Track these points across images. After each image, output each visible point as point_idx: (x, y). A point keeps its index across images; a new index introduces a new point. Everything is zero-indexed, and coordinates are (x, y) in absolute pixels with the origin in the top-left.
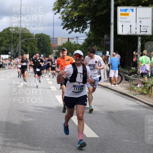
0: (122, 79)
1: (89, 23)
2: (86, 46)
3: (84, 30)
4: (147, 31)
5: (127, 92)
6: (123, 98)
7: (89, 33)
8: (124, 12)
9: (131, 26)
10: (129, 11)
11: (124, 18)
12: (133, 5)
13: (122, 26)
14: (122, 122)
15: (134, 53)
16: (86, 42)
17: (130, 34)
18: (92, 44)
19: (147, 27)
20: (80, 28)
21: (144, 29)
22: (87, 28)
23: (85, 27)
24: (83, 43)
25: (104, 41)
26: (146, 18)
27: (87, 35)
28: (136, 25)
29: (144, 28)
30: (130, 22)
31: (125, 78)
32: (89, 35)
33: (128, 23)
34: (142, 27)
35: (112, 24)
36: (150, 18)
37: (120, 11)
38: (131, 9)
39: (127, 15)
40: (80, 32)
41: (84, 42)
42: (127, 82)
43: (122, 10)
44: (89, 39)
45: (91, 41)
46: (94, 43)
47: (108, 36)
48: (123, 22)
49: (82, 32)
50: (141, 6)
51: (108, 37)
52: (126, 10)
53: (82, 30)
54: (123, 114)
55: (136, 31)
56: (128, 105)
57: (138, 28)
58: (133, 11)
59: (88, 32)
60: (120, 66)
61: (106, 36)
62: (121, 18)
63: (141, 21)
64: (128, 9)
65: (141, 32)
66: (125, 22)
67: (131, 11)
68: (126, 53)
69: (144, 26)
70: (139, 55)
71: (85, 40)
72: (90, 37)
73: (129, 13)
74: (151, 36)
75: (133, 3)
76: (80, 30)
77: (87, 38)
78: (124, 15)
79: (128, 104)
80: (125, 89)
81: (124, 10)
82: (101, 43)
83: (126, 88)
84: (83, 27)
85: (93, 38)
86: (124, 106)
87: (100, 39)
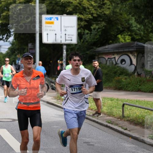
0: (48, 88)
1: (13, 32)
2: (10, 55)
3: (8, 38)
4: (72, 39)
5: (54, 102)
6: (51, 108)
7: (13, 42)
8: (49, 21)
9: (56, 34)
10: (54, 20)
11: (49, 27)
12: (57, 13)
13: (47, 34)
14: (52, 134)
15: (59, 61)
16: (9, 51)
17: (55, 42)
18: (16, 52)
19: (72, 35)
20: (3, 36)
21: (69, 38)
22: (11, 37)
23: (9, 36)
24: (7, 52)
25: (29, 49)
26: (71, 27)
27: (11, 43)
28: (61, 34)
29: (69, 36)
30: (55, 30)
31: (52, 87)
32: (13, 44)
33: (53, 31)
34: (67, 35)
35: (37, 33)
36: (74, 26)
37: (45, 20)
38: (56, 18)
39: (52, 23)
40: (4, 40)
41: (8, 50)
42: (54, 91)
43: (47, 19)
44: (12, 48)
45: (15, 50)
46: (18, 51)
47: (32, 44)
48: (48, 30)
49: (6, 41)
50: (65, 15)
51: (33, 46)
52: (51, 19)
53: (6, 38)
54: (52, 125)
55: (61, 39)
56: (57, 116)
57: (63, 36)
58: (57, 20)
59: (12, 40)
60: (46, 75)
61: (30, 45)
62: (45, 26)
63: (65, 30)
64: (52, 18)
65: (66, 40)
66: (50, 30)
67: (56, 19)
68: (51, 62)
69: (69, 35)
70: (64, 64)
71: (9, 49)
72: (14, 45)
73: (54, 22)
74: (76, 45)
75: (57, 11)
76: (4, 39)
77: (11, 47)
78: (49, 23)
79: (57, 114)
80: (52, 99)
81: (49, 19)
82: (25, 51)
83: (53, 97)
84: (7, 36)
85: (17, 47)
86: (52, 116)
87: (24, 47)
